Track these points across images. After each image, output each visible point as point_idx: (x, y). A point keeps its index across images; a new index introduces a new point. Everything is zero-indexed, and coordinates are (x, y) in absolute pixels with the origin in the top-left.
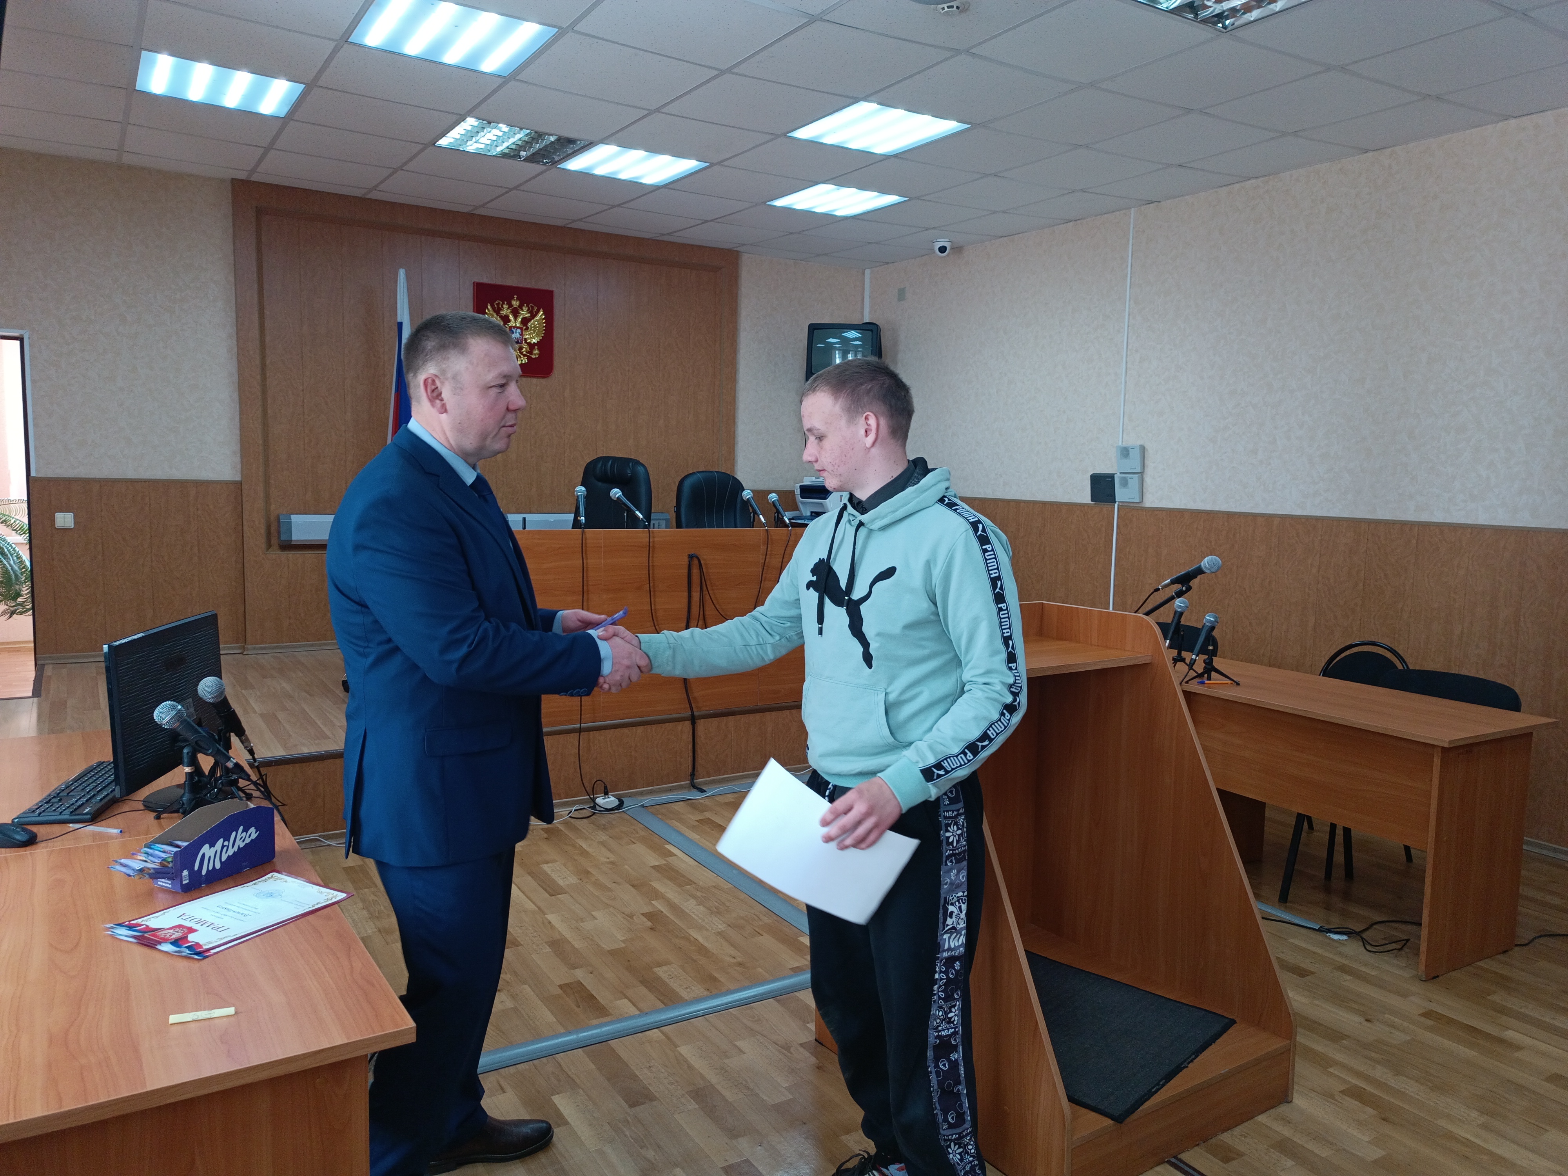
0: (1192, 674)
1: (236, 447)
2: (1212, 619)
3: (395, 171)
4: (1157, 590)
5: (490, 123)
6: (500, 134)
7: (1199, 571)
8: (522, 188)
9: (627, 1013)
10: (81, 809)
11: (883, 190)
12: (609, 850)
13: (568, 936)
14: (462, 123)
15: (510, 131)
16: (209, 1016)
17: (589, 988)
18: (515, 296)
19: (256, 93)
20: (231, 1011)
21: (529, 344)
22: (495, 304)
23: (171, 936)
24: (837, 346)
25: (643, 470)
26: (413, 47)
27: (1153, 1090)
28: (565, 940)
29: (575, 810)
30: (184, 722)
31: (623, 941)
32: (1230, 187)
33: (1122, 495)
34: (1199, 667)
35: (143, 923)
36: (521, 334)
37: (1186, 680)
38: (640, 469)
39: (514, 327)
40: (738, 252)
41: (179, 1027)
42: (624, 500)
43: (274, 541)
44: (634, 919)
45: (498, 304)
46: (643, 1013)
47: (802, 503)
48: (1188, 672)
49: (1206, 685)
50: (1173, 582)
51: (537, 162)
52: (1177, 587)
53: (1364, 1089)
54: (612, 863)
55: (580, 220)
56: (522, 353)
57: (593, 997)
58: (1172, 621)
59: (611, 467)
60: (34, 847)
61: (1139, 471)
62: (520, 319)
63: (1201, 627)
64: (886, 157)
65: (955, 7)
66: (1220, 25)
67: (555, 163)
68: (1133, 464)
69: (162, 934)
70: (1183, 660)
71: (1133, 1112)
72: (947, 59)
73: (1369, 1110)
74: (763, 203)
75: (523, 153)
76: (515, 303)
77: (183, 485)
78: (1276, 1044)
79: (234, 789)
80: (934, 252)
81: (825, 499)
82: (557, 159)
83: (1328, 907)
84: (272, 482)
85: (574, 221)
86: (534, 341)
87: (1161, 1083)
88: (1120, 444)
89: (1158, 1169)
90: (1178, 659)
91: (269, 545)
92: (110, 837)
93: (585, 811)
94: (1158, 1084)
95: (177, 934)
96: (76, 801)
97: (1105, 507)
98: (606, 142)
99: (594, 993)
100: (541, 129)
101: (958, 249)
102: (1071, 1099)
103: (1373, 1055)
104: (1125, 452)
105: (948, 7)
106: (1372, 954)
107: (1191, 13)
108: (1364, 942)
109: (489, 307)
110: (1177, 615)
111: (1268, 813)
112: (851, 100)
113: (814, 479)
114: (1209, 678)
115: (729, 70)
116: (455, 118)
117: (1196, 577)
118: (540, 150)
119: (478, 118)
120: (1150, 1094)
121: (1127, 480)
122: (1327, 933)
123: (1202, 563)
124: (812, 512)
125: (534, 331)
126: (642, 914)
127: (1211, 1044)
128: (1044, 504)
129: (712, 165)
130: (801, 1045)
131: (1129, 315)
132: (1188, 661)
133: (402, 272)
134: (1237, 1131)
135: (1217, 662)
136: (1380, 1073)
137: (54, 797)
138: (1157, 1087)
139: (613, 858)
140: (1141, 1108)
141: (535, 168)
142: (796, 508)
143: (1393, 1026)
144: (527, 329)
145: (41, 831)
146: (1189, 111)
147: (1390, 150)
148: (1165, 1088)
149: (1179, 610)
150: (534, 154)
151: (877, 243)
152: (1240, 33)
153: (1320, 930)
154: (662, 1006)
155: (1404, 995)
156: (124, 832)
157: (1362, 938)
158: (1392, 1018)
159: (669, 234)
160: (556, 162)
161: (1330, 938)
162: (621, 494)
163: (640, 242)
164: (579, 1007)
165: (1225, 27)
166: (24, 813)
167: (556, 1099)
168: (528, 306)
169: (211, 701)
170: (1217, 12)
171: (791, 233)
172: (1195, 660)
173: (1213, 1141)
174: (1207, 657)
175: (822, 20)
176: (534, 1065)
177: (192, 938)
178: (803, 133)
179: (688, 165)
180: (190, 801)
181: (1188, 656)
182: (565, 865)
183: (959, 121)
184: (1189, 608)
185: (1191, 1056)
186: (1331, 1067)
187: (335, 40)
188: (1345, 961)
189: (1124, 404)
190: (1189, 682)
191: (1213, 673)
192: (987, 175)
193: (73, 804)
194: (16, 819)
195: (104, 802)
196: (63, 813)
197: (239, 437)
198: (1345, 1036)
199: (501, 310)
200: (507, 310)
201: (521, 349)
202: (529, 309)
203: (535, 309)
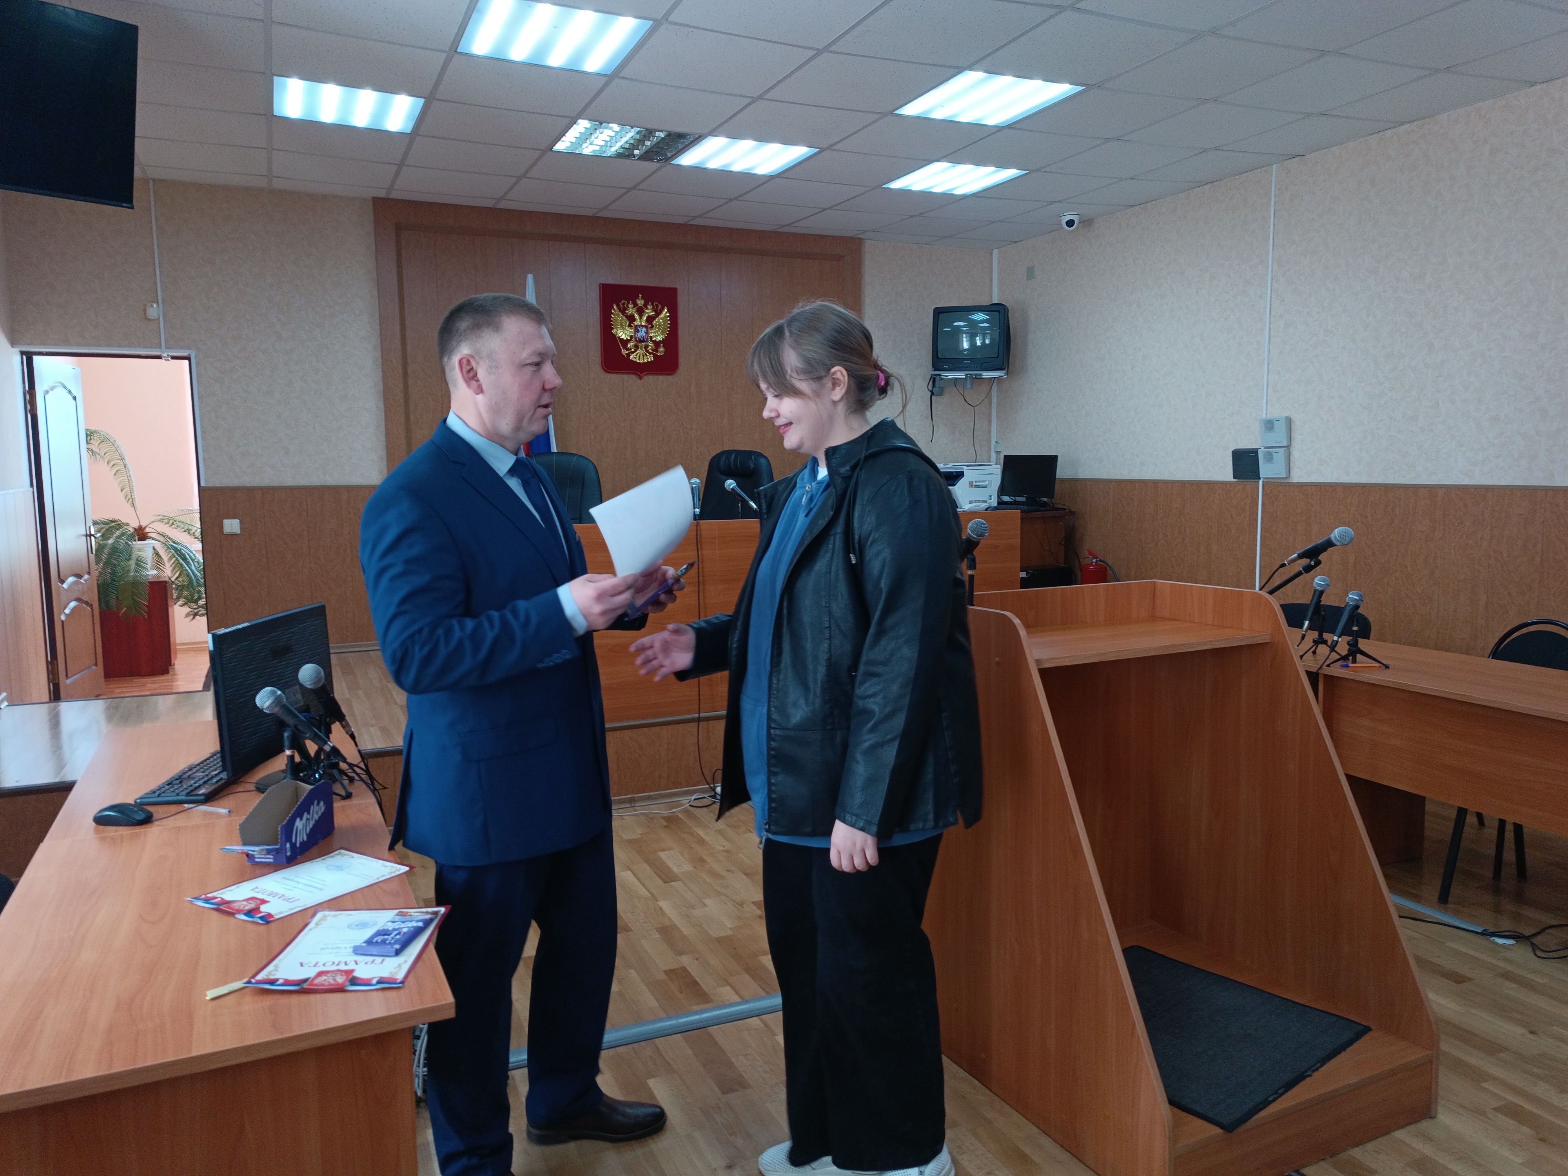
0: (1335, 656)
1: (382, 453)
2: (1356, 597)
3: (519, 179)
4: (1283, 565)
5: (601, 124)
6: (613, 134)
7: (1329, 544)
8: (640, 187)
9: (728, 1000)
10: (197, 790)
11: (1002, 164)
12: (726, 839)
13: (677, 923)
14: (574, 126)
15: (621, 130)
17: (693, 974)
18: (640, 295)
19: (382, 111)
21: (655, 342)
22: (620, 304)
23: (244, 907)
24: (965, 329)
25: (765, 462)
26: (519, 53)
27: (1270, 1099)
28: (674, 927)
29: (695, 799)
30: (284, 707)
31: (730, 929)
32: (1381, 133)
33: (1266, 470)
34: (1343, 648)
35: (219, 896)
36: (647, 333)
37: (1327, 663)
38: (763, 461)
39: (640, 326)
40: (860, 239)
42: (739, 491)
44: (743, 907)
45: (623, 304)
46: (744, 1001)
48: (1330, 654)
49: (1350, 669)
50: (1301, 556)
51: (652, 160)
52: (1305, 561)
53: (1522, 1107)
54: (727, 851)
55: (700, 216)
56: (647, 351)
57: (696, 983)
58: (1312, 601)
59: (734, 459)
60: (149, 825)
61: (1285, 444)
62: (645, 318)
63: (1343, 606)
64: (999, 129)
67: (668, 159)
68: (1279, 437)
69: (236, 906)
70: (1325, 642)
71: (1245, 1121)
72: (1051, 17)
73: (1526, 1130)
74: (879, 186)
75: (636, 152)
76: (640, 302)
78: (1415, 1055)
79: (335, 772)
80: (1063, 228)
81: (954, 485)
82: (669, 155)
83: (1497, 910)
85: (695, 217)
86: (659, 338)
87: (1280, 1092)
88: (1264, 417)
90: (1320, 641)
92: (219, 816)
93: (705, 800)
94: (1276, 1093)
95: (250, 905)
96: (195, 783)
97: (1249, 484)
98: (714, 134)
99: (698, 979)
100: (649, 127)
101: (1087, 222)
102: (1171, 1102)
103: (1535, 1070)
104: (1269, 425)
106: (1543, 961)
108: (1534, 948)
109: (615, 307)
110: (1317, 594)
111: (1428, 807)
112: (956, 70)
114: (1354, 661)
115: (826, 49)
116: (567, 121)
117: (1326, 550)
118: (652, 147)
119: (589, 119)
120: (1266, 1103)
121: (1272, 455)
122: (1492, 936)
123: (1332, 536)
125: (659, 329)
126: (753, 903)
127: (1341, 1053)
128: (1183, 484)
129: (822, 150)
131: (1272, 279)
132: (1329, 643)
133: (530, 278)
134: (1370, 1146)
135: (1363, 644)
136: (1543, 1090)
137: (177, 779)
138: (1275, 1096)
139: (728, 846)
140: (1255, 1118)
141: (650, 166)
143: (1562, 1039)
144: (652, 327)
145: (158, 811)
146: (1324, 53)
147: (1560, 81)
148: (1284, 1097)
149: (1319, 588)
150: (646, 152)
151: (1001, 221)
153: (1484, 934)
154: (764, 994)
156: (233, 812)
157: (1533, 944)
158: (1562, 1030)
159: (789, 225)
160: (670, 158)
161: (1494, 942)
162: (735, 485)
163: (762, 234)
164: (681, 992)
166: (146, 794)
167: (652, 1083)
168: (652, 304)
169: (312, 686)
171: (912, 216)
172: (1337, 642)
173: (1343, 1156)
174: (1351, 638)
176: (633, 1048)
177: (264, 908)
178: (911, 110)
179: (798, 152)
181: (1330, 637)
182: (681, 853)
183: (1071, 84)
184: (1328, 585)
185: (1315, 1065)
186: (1484, 1081)
187: (444, 51)
188: (1510, 968)
189: (1268, 375)
190: (1331, 665)
191: (1359, 656)
192: (1108, 140)
193: (191, 786)
194: (138, 799)
195: (219, 783)
196: (180, 794)
197: (385, 444)
198: (1502, 1049)
199: (626, 309)
200: (633, 309)
201: (646, 347)
202: (653, 307)
203: (660, 307)
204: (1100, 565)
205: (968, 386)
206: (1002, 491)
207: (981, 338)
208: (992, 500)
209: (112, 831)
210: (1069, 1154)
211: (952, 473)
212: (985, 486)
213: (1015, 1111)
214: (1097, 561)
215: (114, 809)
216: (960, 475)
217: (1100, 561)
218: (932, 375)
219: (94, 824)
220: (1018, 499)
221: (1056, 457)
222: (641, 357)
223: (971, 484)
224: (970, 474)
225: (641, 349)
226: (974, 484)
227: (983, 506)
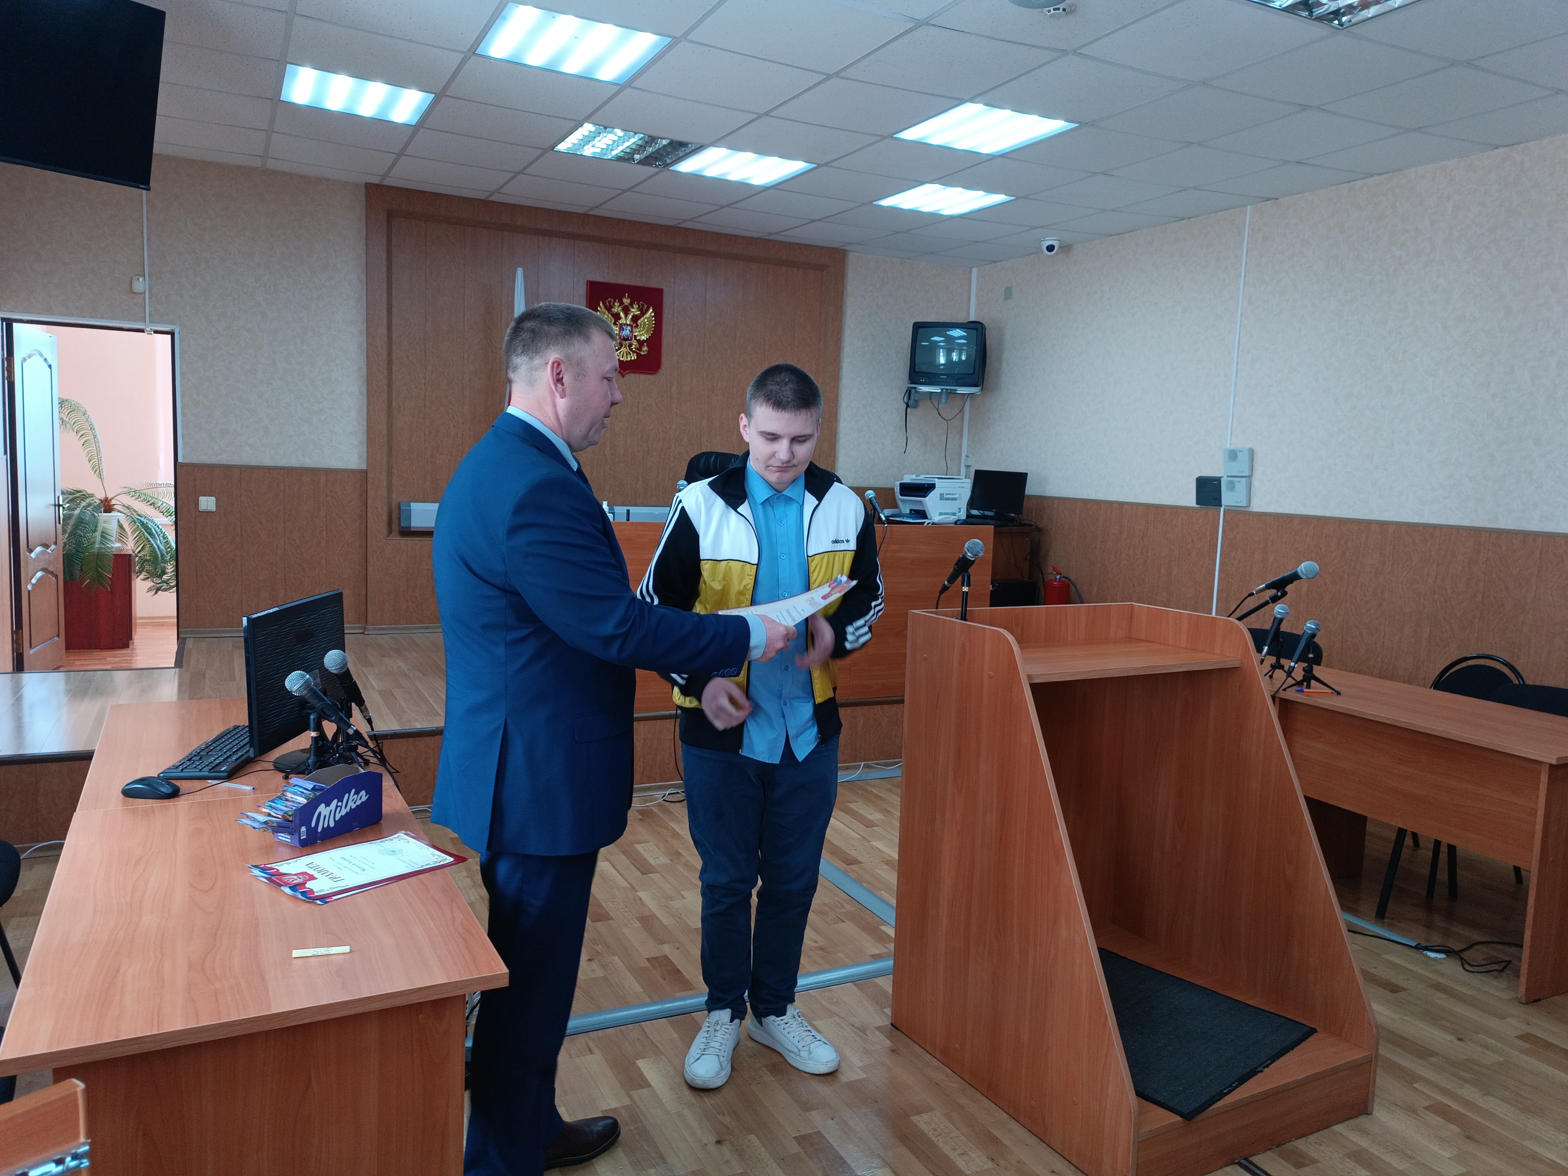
0: (1290, 681)
1: (364, 438)
2: (1313, 626)
3: (516, 174)
4: (1252, 594)
5: (606, 128)
6: (616, 138)
7: (1295, 577)
8: (635, 189)
10: (219, 767)
11: (991, 190)
13: (656, 913)
14: (580, 129)
15: (625, 135)
16: (327, 953)
17: (675, 963)
18: (627, 294)
19: (390, 103)
20: (347, 949)
21: (639, 341)
22: (607, 302)
23: (292, 881)
24: (942, 344)
26: (535, 58)
27: (1225, 1091)
28: (654, 916)
29: (669, 794)
30: (312, 690)
32: (1352, 183)
33: (1228, 498)
34: (1298, 674)
36: (631, 332)
37: (1283, 687)
39: (625, 324)
40: (845, 251)
41: (301, 961)
43: (395, 527)
45: (610, 302)
47: (902, 501)
48: (1286, 679)
49: (1304, 693)
50: (1268, 587)
51: (651, 165)
52: (1272, 592)
53: (1450, 1107)
55: (691, 220)
56: (631, 350)
57: (678, 970)
58: (1271, 628)
59: (714, 461)
60: (176, 799)
61: (1247, 474)
62: (630, 317)
63: (1301, 634)
64: (992, 157)
65: (1061, 9)
66: (1336, 22)
67: (667, 165)
68: (1241, 467)
69: (285, 879)
70: (1282, 668)
71: (1203, 1111)
72: (1055, 59)
73: (1455, 1128)
74: (869, 203)
75: (637, 157)
76: (626, 301)
77: (314, 472)
78: (1355, 1055)
79: (353, 754)
80: (1042, 251)
81: (925, 497)
82: (669, 161)
83: (1429, 925)
84: (394, 471)
85: (685, 221)
86: (643, 338)
87: (1234, 1085)
88: (1228, 447)
89: (1228, 1169)
90: (1277, 666)
91: (390, 532)
92: (244, 793)
94: (1231, 1086)
95: (298, 880)
96: (215, 760)
97: (1211, 510)
98: (716, 144)
99: (680, 968)
100: (654, 134)
101: (1066, 248)
102: (1139, 1094)
103: (1462, 1074)
104: (1233, 455)
105: (1054, 10)
106: (1471, 975)
107: (1307, 10)
108: (1463, 962)
109: (601, 305)
110: (1277, 621)
111: (1370, 828)
112: (957, 102)
113: (914, 477)
114: (1308, 687)
115: (836, 74)
116: (573, 124)
117: (1292, 582)
118: (653, 153)
119: (595, 124)
120: (1221, 1095)
121: (1234, 484)
122: (1424, 950)
123: (1299, 569)
124: (911, 510)
125: (644, 328)
127: (1289, 1051)
128: (1147, 506)
129: (819, 166)
130: (877, 1028)
131: (1242, 315)
132: (1286, 669)
133: (520, 271)
134: (1312, 1138)
135: (1317, 671)
136: (1469, 1092)
137: (195, 756)
138: (1230, 1089)
140: (1211, 1108)
141: (648, 170)
142: (896, 506)
143: (1486, 1046)
144: (637, 326)
145: (183, 785)
146: (1306, 107)
147: (1523, 145)
148: (1236, 1090)
149: (1279, 616)
150: (647, 157)
151: (984, 242)
152: (1355, 30)
153: (1417, 947)
155: (1502, 1017)
156: (256, 789)
157: (1461, 958)
158: (1486, 1038)
159: (777, 233)
160: (669, 164)
161: (1426, 956)
163: (749, 241)
164: (665, 980)
165: (1341, 24)
166: (168, 769)
167: (640, 1063)
168: (638, 304)
169: (335, 672)
170: (1332, 9)
171: (897, 232)
172: (1294, 667)
173: (1289, 1146)
174: (1307, 664)
175: (927, 24)
176: (621, 1031)
178: (909, 135)
179: (796, 166)
180: (315, 763)
181: (1287, 663)
182: (657, 846)
183: (1066, 121)
184: (1287, 613)
185: (1267, 1061)
186: (1416, 1082)
187: (463, 52)
188: (1440, 980)
189: (1234, 406)
190: (1287, 690)
191: (1313, 682)
192: (1095, 174)
193: (211, 762)
194: (161, 773)
195: (239, 761)
196: (203, 770)
197: (366, 428)
198: (1433, 1054)
199: (612, 307)
200: (618, 308)
201: (630, 345)
202: (639, 307)
203: (646, 306)
204: (1064, 582)
205: (943, 400)
206: (971, 504)
207: (958, 353)
208: (961, 513)
209: (141, 804)
210: (1036, 1138)
211: (924, 484)
212: (955, 499)
213: (985, 1098)
214: (1060, 577)
215: (144, 782)
216: (932, 487)
217: (1064, 577)
218: (908, 387)
219: (122, 796)
220: (987, 513)
221: (1026, 474)
222: (625, 355)
223: (942, 497)
224: (941, 486)
225: (625, 347)
226: (945, 496)
227: (953, 518)
